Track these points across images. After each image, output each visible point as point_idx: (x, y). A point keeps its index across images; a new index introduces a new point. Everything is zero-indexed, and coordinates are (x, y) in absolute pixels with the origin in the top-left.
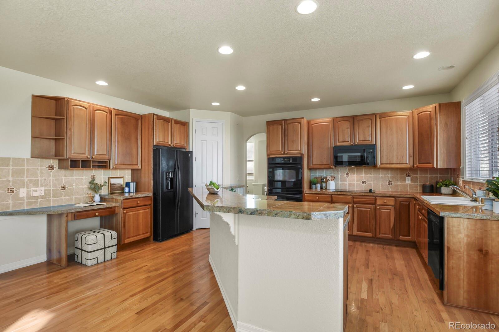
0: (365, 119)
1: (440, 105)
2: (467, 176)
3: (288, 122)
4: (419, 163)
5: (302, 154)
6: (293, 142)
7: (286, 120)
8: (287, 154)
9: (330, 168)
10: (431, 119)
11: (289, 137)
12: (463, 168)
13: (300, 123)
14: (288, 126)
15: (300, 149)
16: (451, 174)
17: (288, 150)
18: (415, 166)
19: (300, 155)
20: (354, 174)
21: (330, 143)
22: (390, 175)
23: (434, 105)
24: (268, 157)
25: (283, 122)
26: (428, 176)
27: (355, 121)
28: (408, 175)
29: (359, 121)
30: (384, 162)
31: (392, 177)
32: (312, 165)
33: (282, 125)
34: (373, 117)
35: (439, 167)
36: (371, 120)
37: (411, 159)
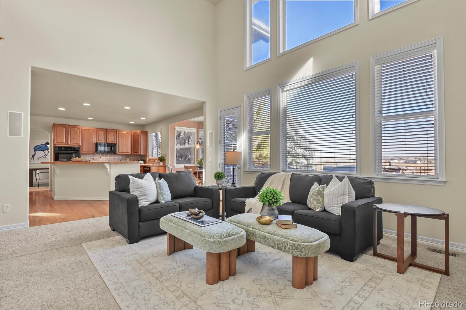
0: (112, 131)
1: (142, 131)
2: (150, 157)
3: (70, 126)
4: (134, 153)
5: (79, 146)
6: (74, 138)
7: (69, 126)
8: (69, 145)
9: (94, 154)
10: (139, 136)
11: (71, 135)
12: (148, 154)
13: (79, 129)
14: (70, 129)
15: (78, 143)
16: (143, 157)
17: (70, 143)
18: (132, 153)
19: (78, 146)
20: (104, 157)
21: (94, 141)
22: (120, 157)
23: (140, 131)
24: (55, 146)
25: (67, 126)
26: (135, 158)
27: (107, 131)
28: (128, 157)
29: (109, 132)
30: (120, 151)
31: (122, 159)
32: (83, 152)
33: (66, 128)
34: (116, 131)
35: (141, 154)
36: (115, 132)
37: (131, 151)
